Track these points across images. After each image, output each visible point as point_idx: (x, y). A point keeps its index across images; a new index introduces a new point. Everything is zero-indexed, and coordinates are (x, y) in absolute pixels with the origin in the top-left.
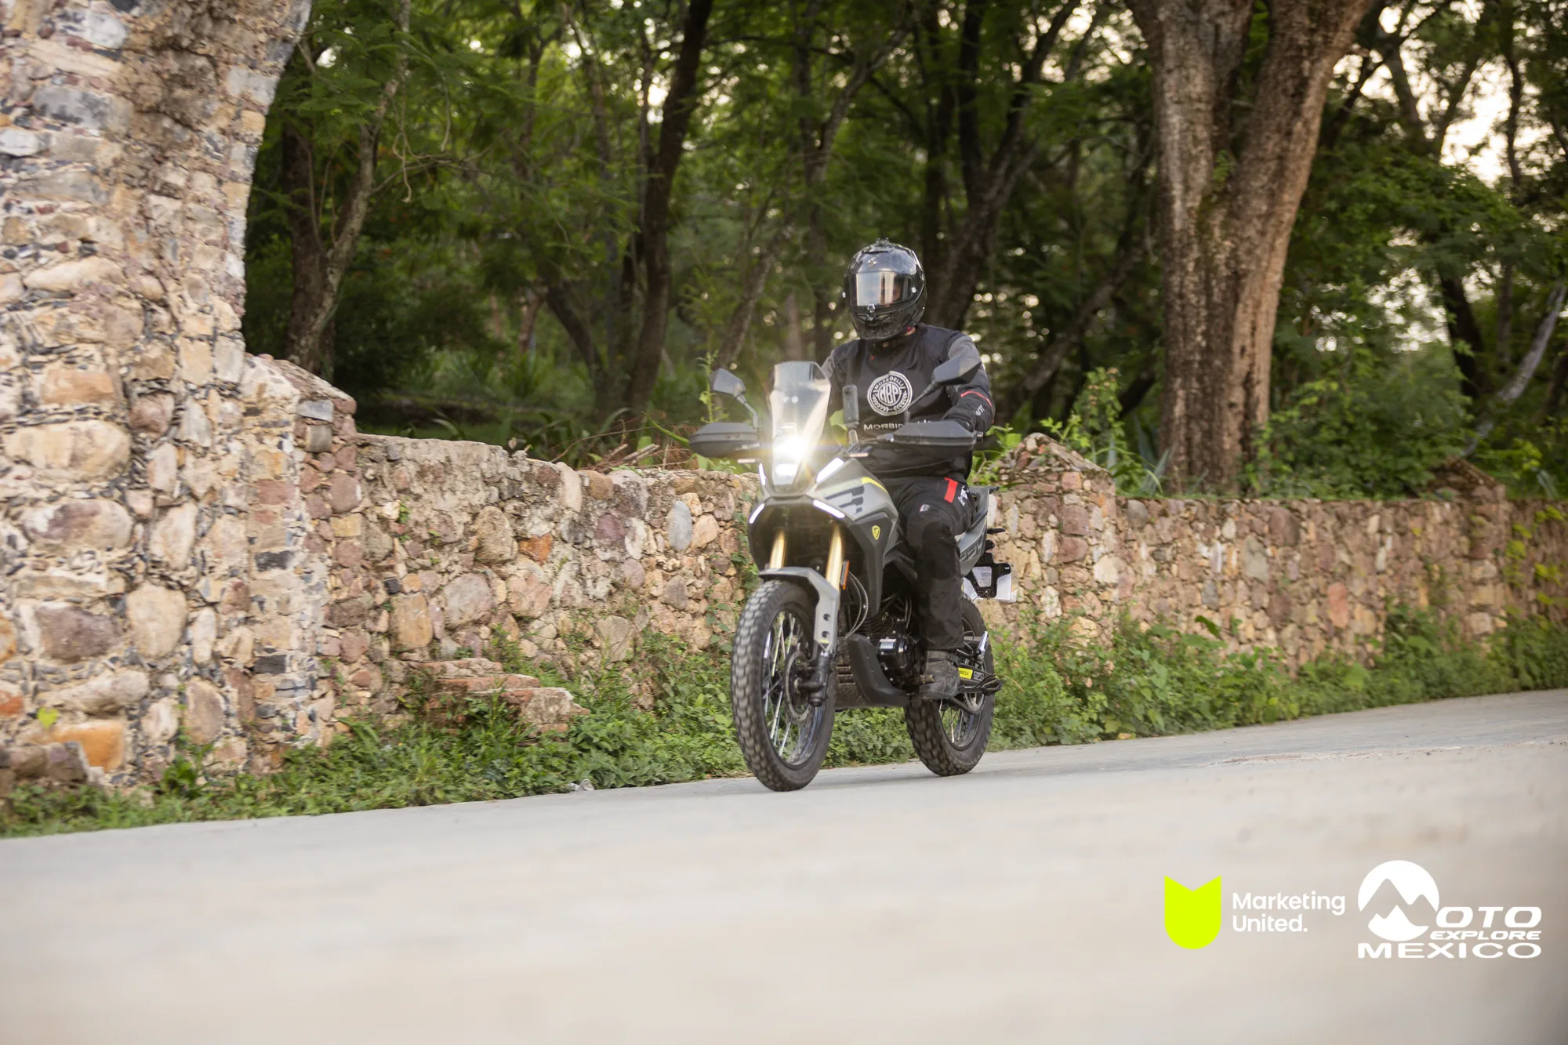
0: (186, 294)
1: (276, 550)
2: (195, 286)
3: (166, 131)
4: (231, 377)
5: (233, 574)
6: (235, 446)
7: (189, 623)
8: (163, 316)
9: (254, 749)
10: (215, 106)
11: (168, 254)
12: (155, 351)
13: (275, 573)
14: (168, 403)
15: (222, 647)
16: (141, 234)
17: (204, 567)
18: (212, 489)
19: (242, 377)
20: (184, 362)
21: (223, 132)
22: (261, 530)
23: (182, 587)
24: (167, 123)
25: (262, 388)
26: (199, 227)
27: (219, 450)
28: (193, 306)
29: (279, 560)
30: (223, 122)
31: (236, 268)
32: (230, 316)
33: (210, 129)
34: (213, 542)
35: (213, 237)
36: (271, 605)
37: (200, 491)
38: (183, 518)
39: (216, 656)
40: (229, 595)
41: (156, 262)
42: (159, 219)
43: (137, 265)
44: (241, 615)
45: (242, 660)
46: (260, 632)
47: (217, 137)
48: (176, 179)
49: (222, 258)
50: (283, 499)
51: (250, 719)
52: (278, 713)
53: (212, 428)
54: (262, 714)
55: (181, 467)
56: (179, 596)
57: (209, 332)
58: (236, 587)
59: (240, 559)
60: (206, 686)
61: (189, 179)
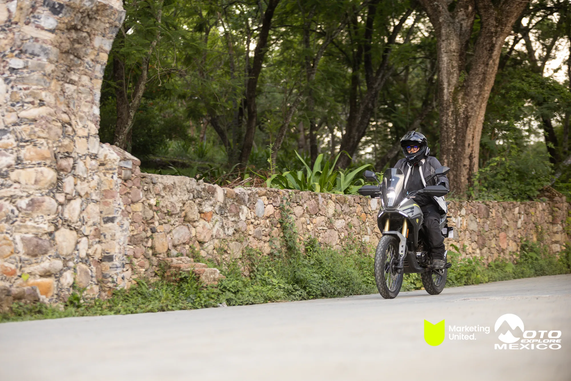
0: (78, 120)
1: (110, 216)
2: (81, 118)
3: (71, 60)
4: (94, 152)
5: (94, 224)
6: (96, 177)
7: (78, 243)
8: (70, 129)
9: (101, 290)
10: (90, 51)
11: (71, 106)
12: (66, 142)
13: (110, 224)
14: (71, 161)
15: (90, 252)
16: (62, 98)
17: (83, 222)
18: (87, 193)
19: (98, 151)
20: (77, 146)
21: (93, 60)
22: (105, 208)
23: (75, 229)
24: (72, 57)
25: (106, 156)
26: (83, 96)
27: (90, 178)
28: (81, 125)
29: (112, 220)
30: (93, 57)
31: (97, 111)
32: (94, 129)
33: (88, 59)
34: (87, 213)
35: (88, 99)
36: (108, 236)
37: (82, 194)
38: (76, 204)
39: (88, 255)
40: (93, 233)
41: (67, 109)
42: (68, 93)
43: (60, 110)
44: (97, 240)
45: (98, 257)
46: (104, 246)
47: (90, 62)
48: (75, 78)
49: (92, 107)
50: (113, 197)
51: (100, 278)
52: (110, 276)
53: (87, 170)
54: (104, 276)
55: (75, 185)
56: (74, 233)
57: (86, 135)
58: (95, 230)
59: (97, 219)
60: (84, 266)
61: (80, 78)
